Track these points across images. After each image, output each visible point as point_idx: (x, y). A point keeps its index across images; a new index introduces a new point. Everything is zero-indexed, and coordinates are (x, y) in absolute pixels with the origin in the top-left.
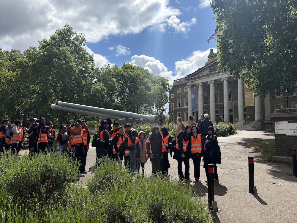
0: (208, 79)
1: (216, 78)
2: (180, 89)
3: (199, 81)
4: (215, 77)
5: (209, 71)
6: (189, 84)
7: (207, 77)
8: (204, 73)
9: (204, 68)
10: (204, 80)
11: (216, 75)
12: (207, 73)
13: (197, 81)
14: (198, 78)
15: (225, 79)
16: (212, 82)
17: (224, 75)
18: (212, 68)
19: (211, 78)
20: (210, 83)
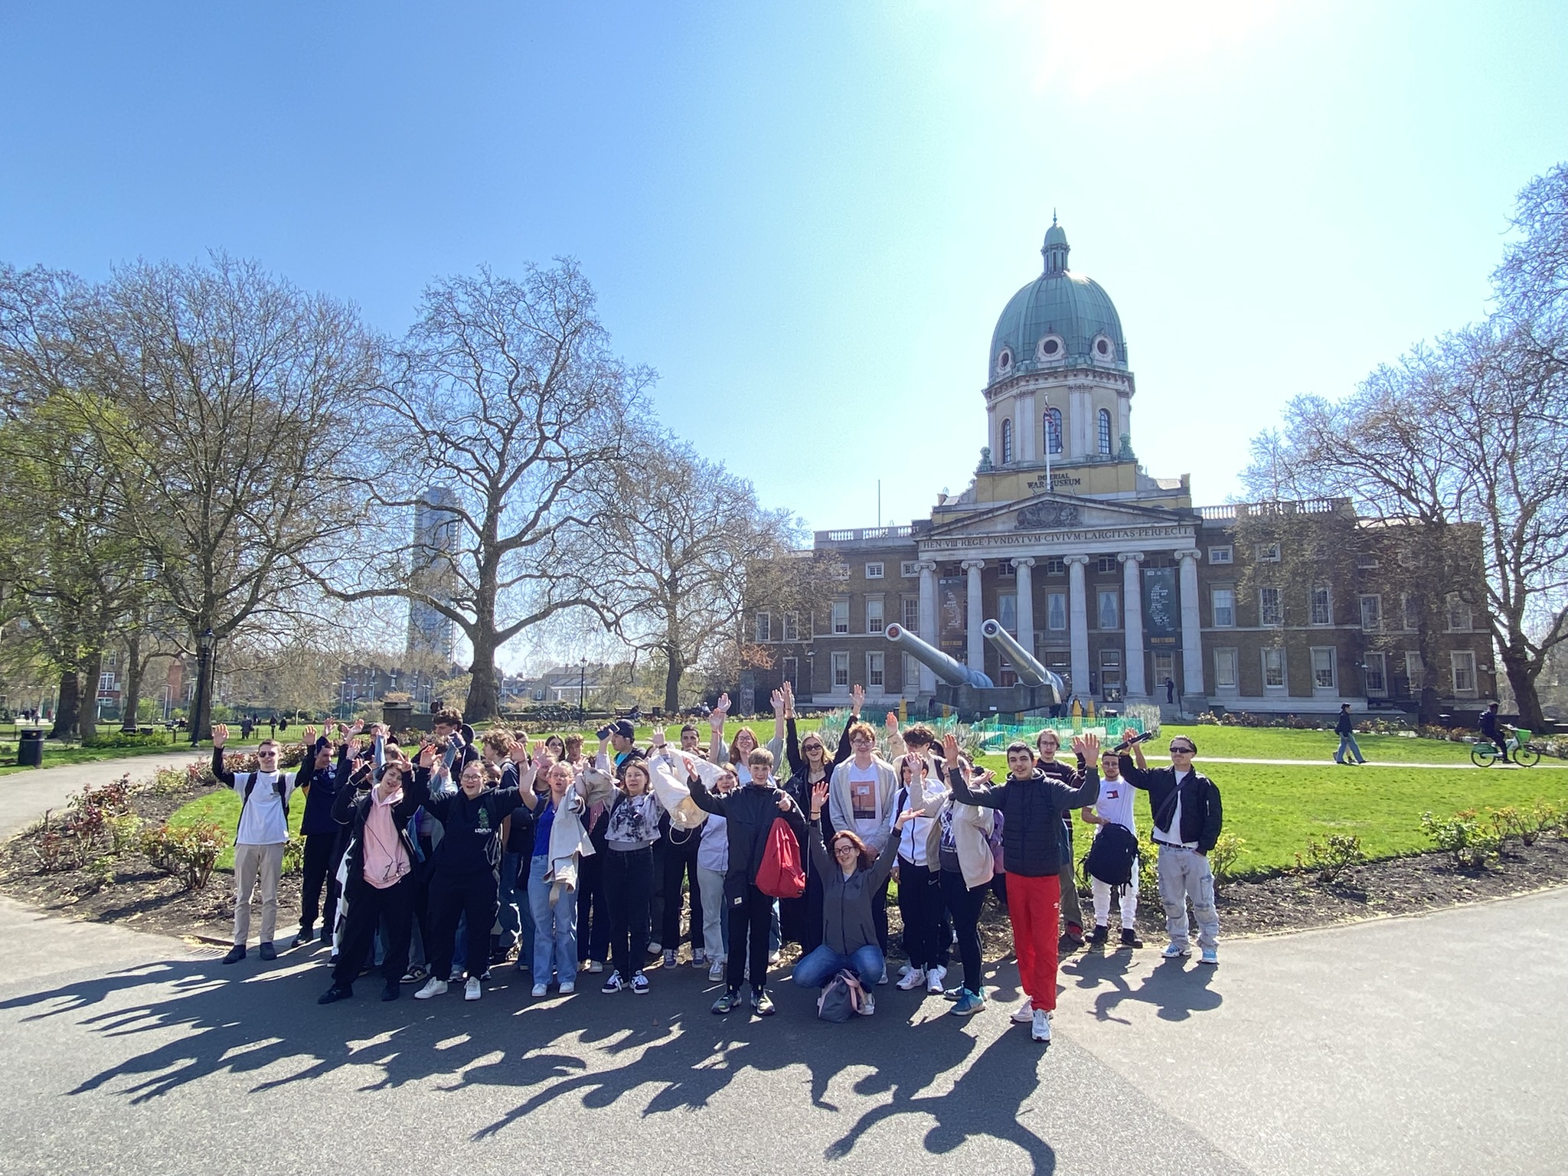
0: (1012, 549)
1: (1043, 550)
2: (848, 566)
3: (973, 552)
4: (1036, 548)
5: (1016, 523)
6: (924, 556)
7: (1007, 545)
8: (992, 529)
9: (999, 513)
10: (998, 553)
11: (1043, 541)
12: (1010, 531)
13: (961, 552)
14: (969, 541)
15: (1080, 560)
16: (1026, 562)
17: (1073, 546)
18: (1029, 516)
19: (1024, 549)
20: (1020, 563)
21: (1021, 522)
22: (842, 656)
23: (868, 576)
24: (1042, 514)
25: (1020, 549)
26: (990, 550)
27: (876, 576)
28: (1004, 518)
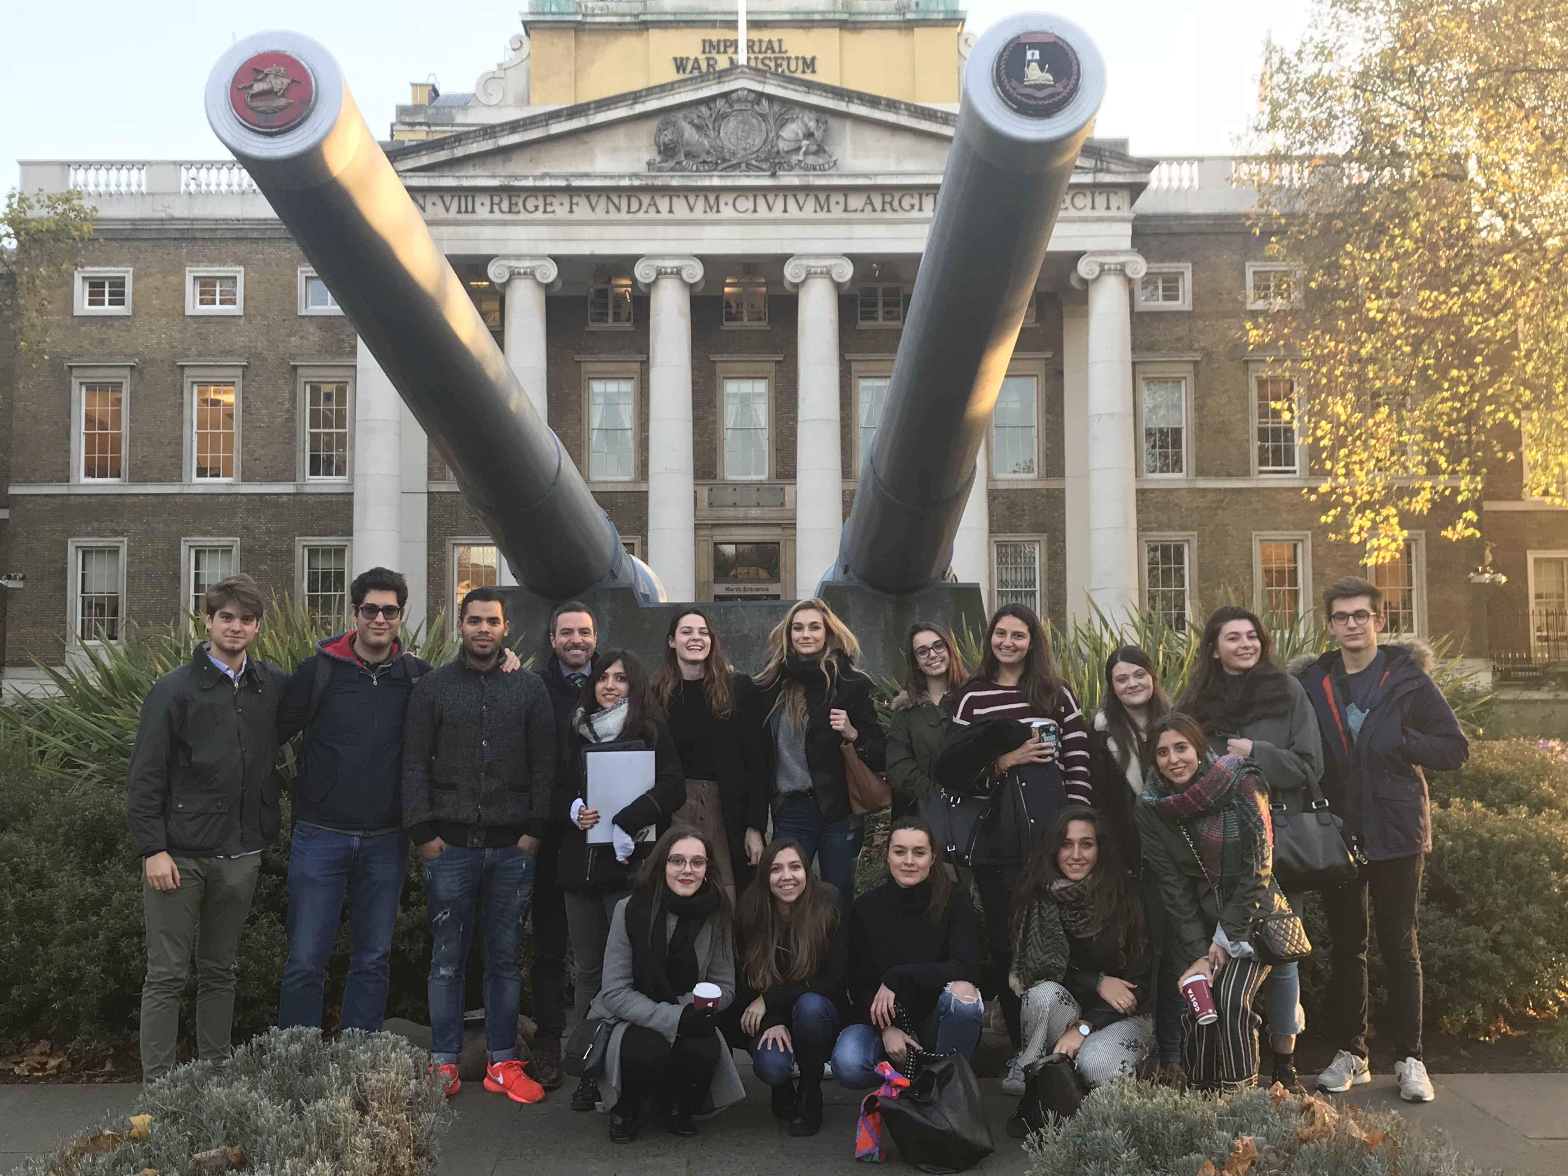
0: (640, 231)
1: (727, 238)
2: (127, 273)
3: (521, 232)
4: (709, 231)
5: (654, 153)
7: (624, 215)
8: (584, 168)
9: (602, 117)
11: (727, 212)
12: (636, 176)
13: (488, 232)
14: (511, 199)
15: (827, 274)
16: (677, 273)
17: (811, 231)
18: (690, 133)
19: (673, 231)
20: (661, 273)
21: (667, 151)
22: (100, 551)
23: (194, 306)
24: (729, 127)
25: (660, 231)
26: (575, 231)
27: (218, 309)
28: (620, 136)
